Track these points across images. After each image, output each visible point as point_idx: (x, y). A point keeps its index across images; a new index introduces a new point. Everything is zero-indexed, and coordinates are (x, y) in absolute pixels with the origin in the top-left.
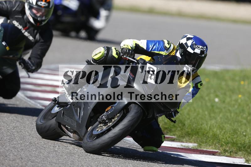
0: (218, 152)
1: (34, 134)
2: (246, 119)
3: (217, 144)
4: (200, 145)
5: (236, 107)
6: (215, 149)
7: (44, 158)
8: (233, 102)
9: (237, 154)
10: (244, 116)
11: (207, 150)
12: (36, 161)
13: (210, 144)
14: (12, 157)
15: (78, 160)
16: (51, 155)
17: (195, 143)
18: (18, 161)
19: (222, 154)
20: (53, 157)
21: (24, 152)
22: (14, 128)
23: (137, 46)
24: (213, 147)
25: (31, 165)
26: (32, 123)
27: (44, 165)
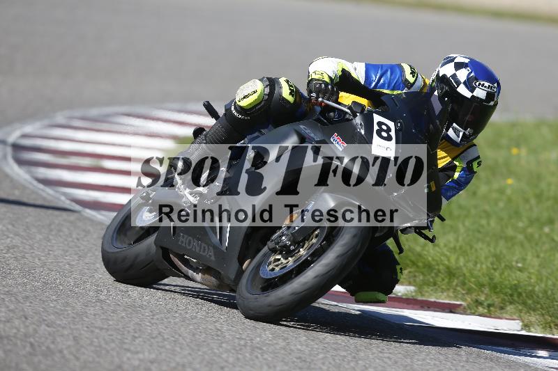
0: (461, 305)
1: (52, 262)
2: (523, 231)
3: (459, 288)
4: (420, 289)
5: (501, 205)
6: (456, 298)
7: (75, 316)
8: (494, 195)
9: (502, 311)
10: (520, 225)
11: (438, 301)
12: (58, 322)
13: (444, 287)
14: (4, 314)
15: (150, 322)
16: (91, 311)
17: (410, 284)
18: (17, 322)
19: (471, 310)
20: (95, 315)
21: (31, 303)
22: (8, 250)
23: (345, 75)
24: (451, 294)
25: (46, 333)
26: (48, 237)
27: (75, 331)
